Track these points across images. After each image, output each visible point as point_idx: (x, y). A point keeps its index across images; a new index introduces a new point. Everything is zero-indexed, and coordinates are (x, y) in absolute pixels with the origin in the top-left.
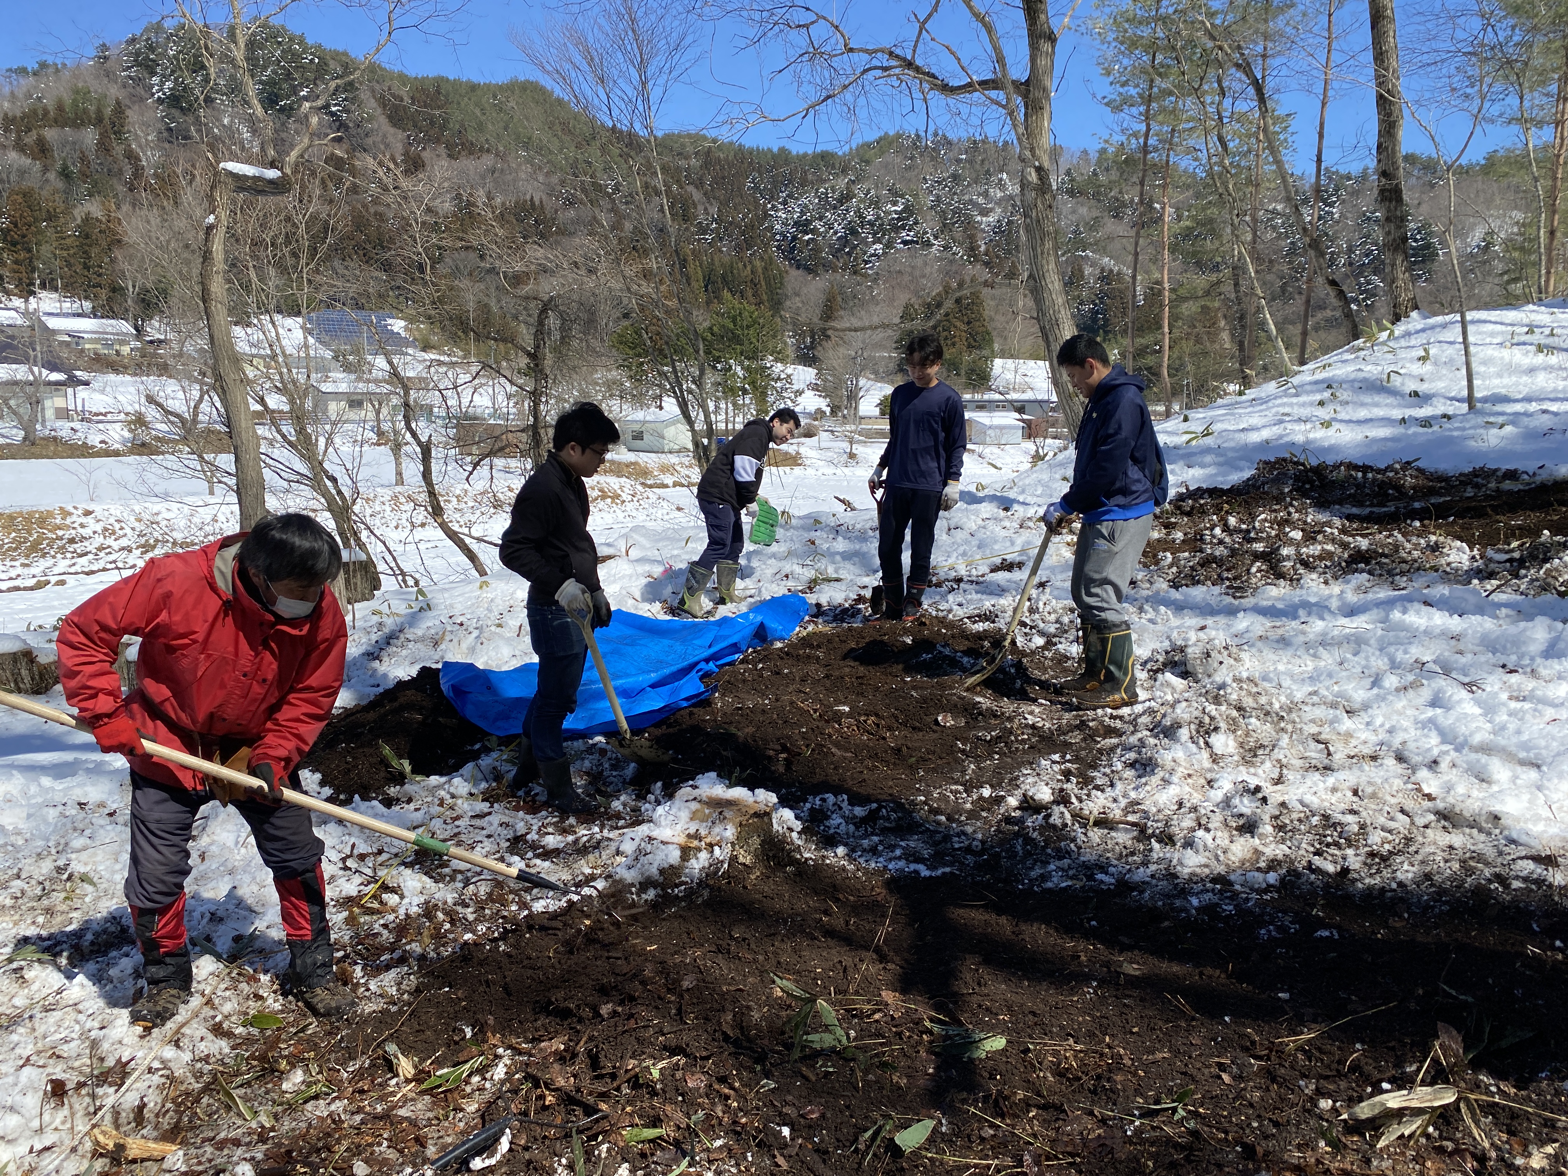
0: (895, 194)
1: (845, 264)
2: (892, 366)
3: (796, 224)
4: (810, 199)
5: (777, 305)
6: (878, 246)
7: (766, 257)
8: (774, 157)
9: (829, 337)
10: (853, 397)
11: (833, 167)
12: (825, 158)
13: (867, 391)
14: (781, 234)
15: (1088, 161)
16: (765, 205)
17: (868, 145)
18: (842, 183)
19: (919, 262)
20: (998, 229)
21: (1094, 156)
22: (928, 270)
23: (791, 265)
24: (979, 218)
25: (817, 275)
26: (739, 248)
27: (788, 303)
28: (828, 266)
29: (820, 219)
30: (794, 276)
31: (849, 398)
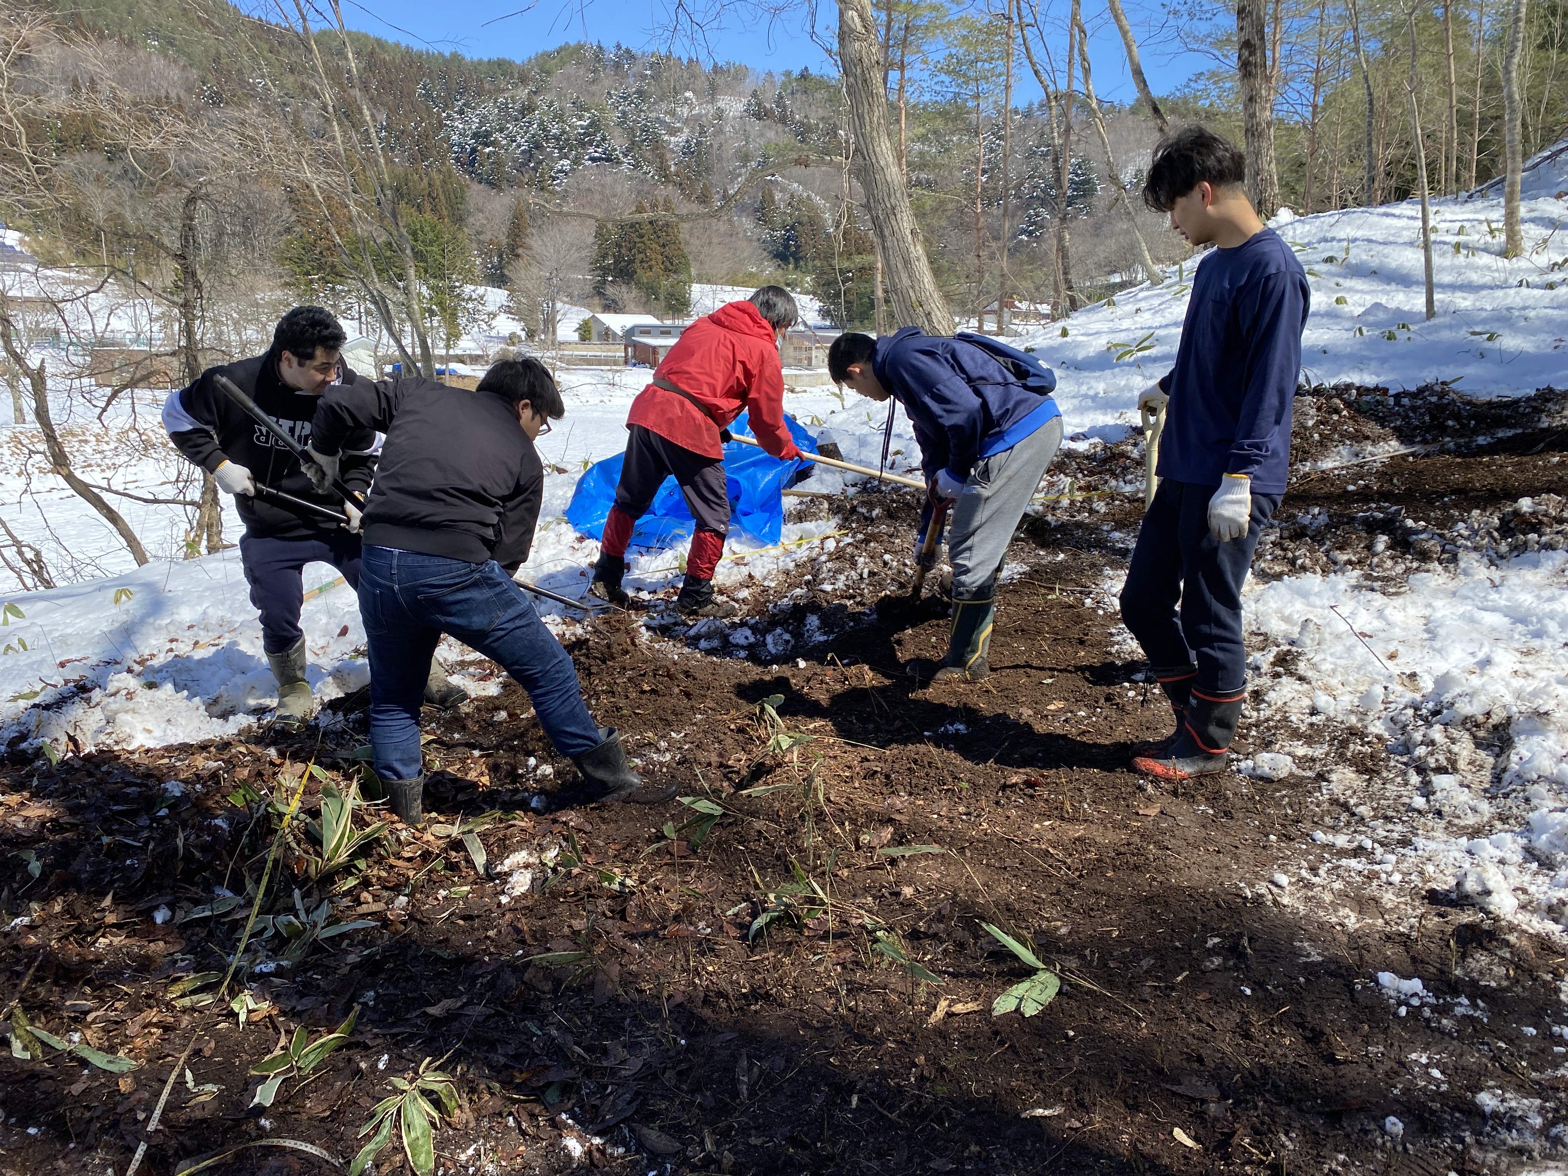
0: (580, 108)
1: (530, 179)
2: (588, 289)
3: (475, 135)
4: (489, 109)
5: (459, 220)
6: (566, 162)
7: (444, 169)
8: (446, 62)
9: (518, 256)
10: (550, 322)
11: (512, 77)
12: (502, 67)
13: (564, 314)
14: (459, 145)
15: (773, 83)
16: (439, 114)
17: (547, 55)
18: (523, 93)
19: (609, 179)
20: (687, 150)
21: (779, 79)
22: (619, 190)
23: (472, 179)
24: (666, 138)
25: (501, 190)
26: (413, 160)
27: (471, 220)
28: (512, 182)
29: (501, 130)
30: (476, 192)
31: (546, 322)
